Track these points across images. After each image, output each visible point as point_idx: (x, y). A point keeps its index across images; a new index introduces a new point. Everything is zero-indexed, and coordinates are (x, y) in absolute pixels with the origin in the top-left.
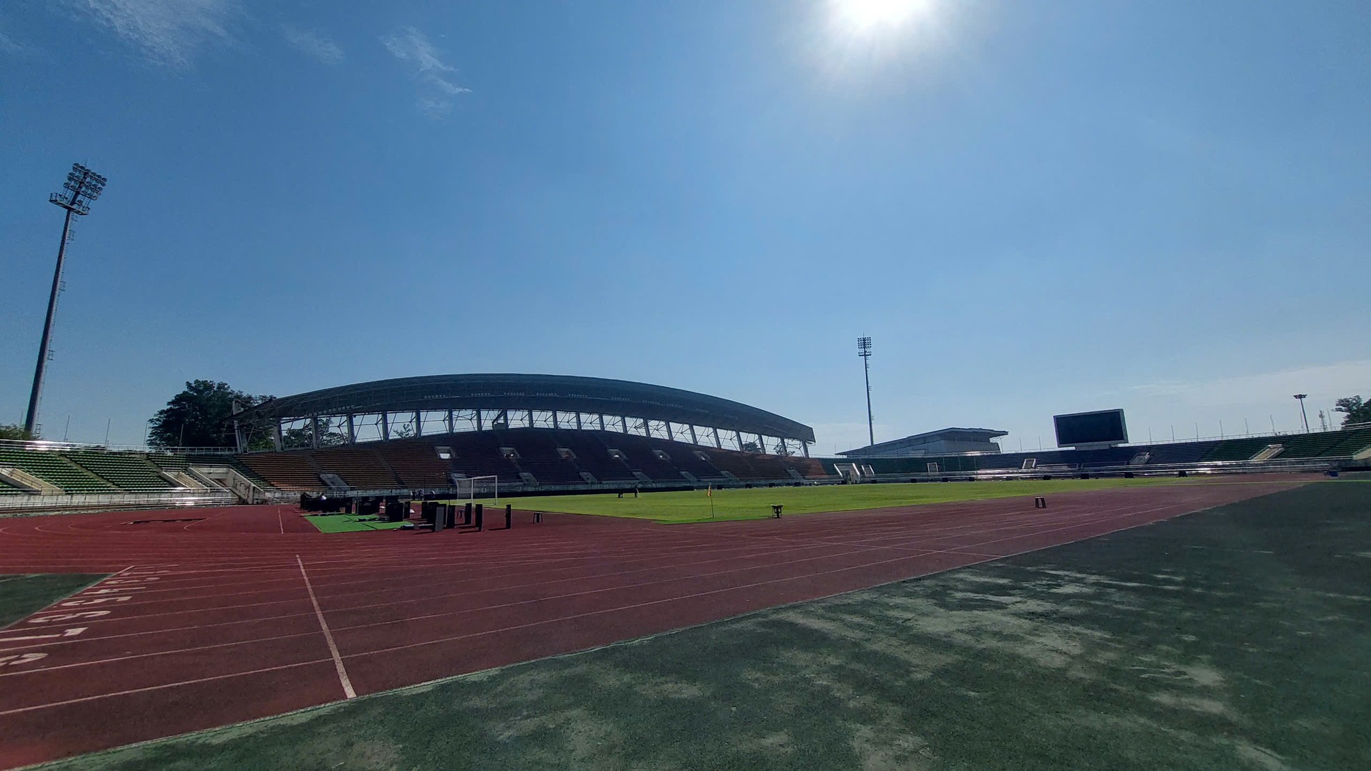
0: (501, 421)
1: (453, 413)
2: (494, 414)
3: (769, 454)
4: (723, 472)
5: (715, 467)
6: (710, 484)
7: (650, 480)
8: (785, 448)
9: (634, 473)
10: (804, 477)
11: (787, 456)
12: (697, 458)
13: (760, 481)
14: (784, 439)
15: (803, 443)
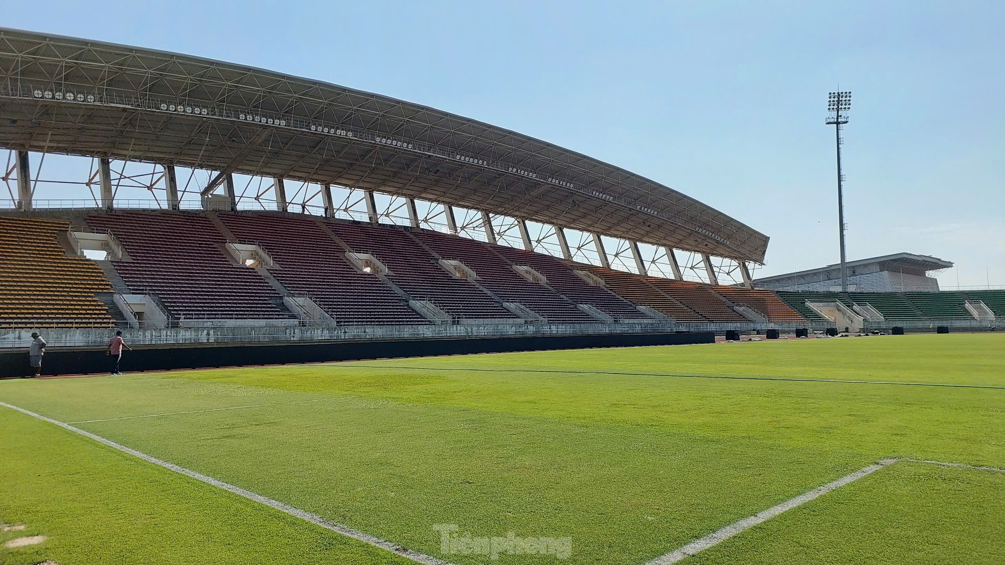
0: (220, 190)
1: (111, 166)
2: (203, 177)
3: (689, 280)
4: (642, 308)
5: (621, 298)
6: (638, 329)
7: (541, 318)
8: (713, 272)
9: (506, 304)
10: (769, 320)
11: (718, 285)
12: (584, 283)
13: (707, 325)
14: (709, 257)
15: (742, 264)
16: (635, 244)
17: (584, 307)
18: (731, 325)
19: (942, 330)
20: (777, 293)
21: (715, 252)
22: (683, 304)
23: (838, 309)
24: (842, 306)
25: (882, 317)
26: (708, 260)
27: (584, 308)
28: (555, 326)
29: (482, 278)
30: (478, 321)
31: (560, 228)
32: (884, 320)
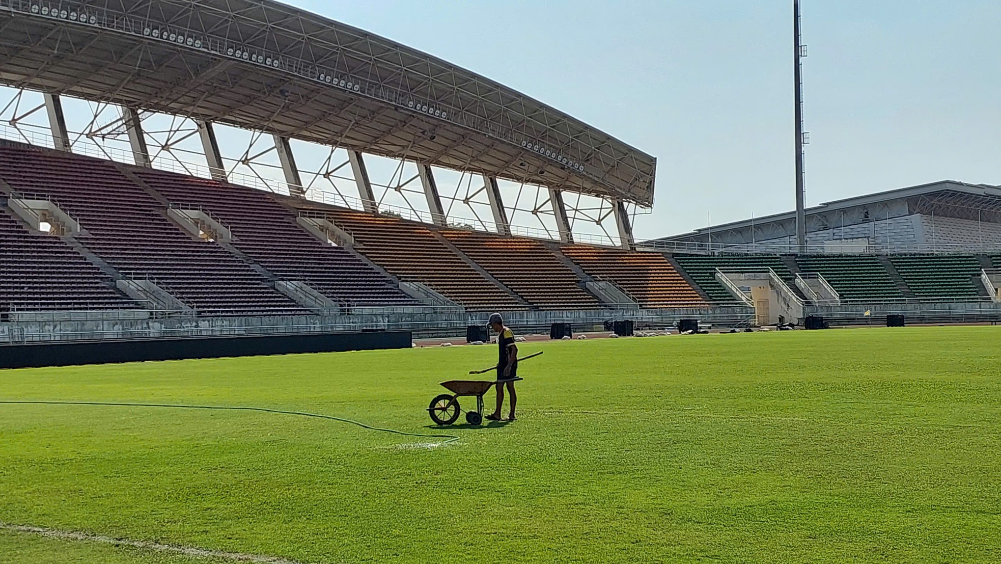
3: (520, 234)
4: (408, 287)
5: (377, 269)
6: (383, 324)
7: (186, 308)
8: (565, 218)
9: (122, 283)
10: (641, 305)
11: (573, 242)
12: (314, 241)
13: (522, 316)
14: (560, 192)
15: (617, 205)
16: (426, 168)
17: (290, 286)
18: (569, 315)
19: (894, 321)
20: (673, 257)
21: (568, 183)
22: (495, 278)
23: (770, 284)
24: (777, 279)
25: (837, 299)
26: (557, 198)
27: (287, 288)
28: (206, 322)
29: (93, 234)
30: (45, 315)
31: (283, 138)
32: (839, 304)
